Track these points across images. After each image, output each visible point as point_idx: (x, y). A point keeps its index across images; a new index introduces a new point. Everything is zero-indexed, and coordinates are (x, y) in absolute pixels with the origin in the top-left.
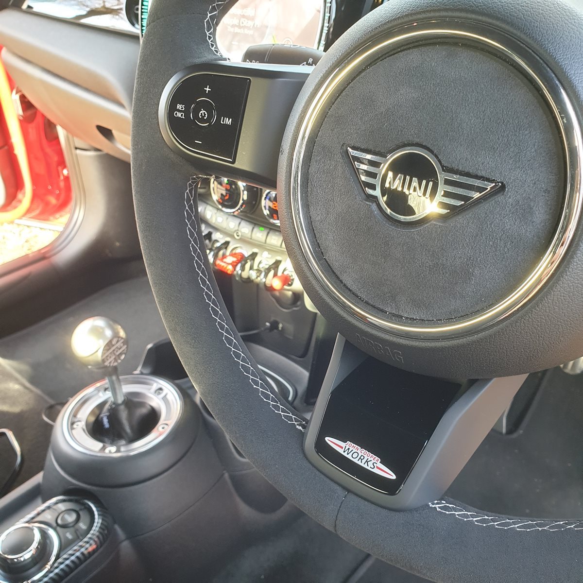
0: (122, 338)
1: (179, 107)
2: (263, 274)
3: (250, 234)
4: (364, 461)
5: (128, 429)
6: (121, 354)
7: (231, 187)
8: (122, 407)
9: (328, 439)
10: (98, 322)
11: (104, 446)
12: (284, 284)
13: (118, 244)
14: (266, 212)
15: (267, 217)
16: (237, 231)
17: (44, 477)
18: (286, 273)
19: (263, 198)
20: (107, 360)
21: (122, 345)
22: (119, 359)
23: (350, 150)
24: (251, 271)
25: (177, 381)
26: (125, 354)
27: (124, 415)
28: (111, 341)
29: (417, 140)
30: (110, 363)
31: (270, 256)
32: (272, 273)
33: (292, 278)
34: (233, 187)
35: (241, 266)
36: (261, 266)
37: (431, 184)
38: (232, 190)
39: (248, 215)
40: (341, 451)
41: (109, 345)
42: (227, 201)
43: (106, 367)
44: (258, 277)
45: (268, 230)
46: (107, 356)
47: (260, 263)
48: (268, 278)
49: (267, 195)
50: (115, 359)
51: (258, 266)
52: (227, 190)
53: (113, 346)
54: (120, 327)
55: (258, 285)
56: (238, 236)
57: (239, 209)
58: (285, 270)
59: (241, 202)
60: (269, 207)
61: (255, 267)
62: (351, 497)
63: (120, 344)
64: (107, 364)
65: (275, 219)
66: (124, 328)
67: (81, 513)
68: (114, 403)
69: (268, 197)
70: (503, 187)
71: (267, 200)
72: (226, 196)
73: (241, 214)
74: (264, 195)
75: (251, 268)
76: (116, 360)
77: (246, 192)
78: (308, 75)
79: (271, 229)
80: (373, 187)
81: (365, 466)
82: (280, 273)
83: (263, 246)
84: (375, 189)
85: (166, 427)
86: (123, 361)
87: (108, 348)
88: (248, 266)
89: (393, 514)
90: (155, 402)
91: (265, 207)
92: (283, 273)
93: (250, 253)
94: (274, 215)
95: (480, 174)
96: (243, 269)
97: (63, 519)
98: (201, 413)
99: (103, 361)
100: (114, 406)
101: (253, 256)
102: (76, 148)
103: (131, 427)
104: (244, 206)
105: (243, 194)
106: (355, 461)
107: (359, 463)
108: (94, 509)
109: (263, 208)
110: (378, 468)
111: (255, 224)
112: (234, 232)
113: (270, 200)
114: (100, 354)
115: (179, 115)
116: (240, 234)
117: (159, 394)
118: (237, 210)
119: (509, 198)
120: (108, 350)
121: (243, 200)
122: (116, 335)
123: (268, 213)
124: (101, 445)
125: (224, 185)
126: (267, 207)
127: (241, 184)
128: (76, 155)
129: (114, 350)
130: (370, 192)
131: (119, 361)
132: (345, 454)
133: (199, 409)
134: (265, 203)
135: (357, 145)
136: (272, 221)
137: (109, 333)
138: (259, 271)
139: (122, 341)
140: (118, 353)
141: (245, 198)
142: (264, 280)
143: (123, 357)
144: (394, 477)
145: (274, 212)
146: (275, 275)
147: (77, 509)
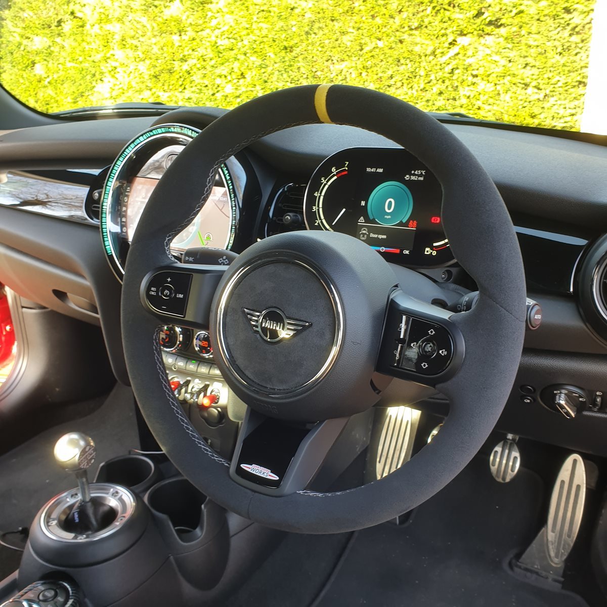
0: (93, 447)
1: (153, 289)
2: (195, 395)
3: (184, 366)
4: (262, 473)
5: (94, 522)
6: (91, 459)
7: (170, 332)
8: (89, 504)
9: (242, 466)
10: (74, 436)
11: (75, 536)
12: (212, 403)
13: (57, 389)
14: (197, 349)
15: (198, 353)
16: (174, 365)
17: (20, 573)
18: (213, 393)
19: (195, 339)
20: (82, 463)
21: (92, 452)
22: (90, 463)
23: (246, 310)
24: (186, 395)
25: (131, 488)
26: (95, 459)
27: (90, 511)
28: (85, 448)
29: (274, 305)
30: (84, 465)
31: (200, 382)
32: (202, 394)
33: (218, 397)
34: (172, 332)
35: (178, 391)
36: (193, 390)
37: (282, 324)
38: (171, 334)
39: (183, 352)
40: (249, 470)
41: (83, 452)
42: (167, 342)
43: (81, 469)
44: (191, 398)
45: (199, 362)
46: (82, 460)
47: (193, 388)
48: (199, 399)
49: (198, 336)
50: (87, 462)
51: (191, 390)
52: (166, 334)
53: (87, 452)
54: (90, 439)
55: (191, 405)
56: (175, 368)
57: (176, 348)
58: (212, 391)
59: (178, 343)
60: (200, 345)
61: (189, 391)
62: (257, 494)
63: (91, 451)
64: (82, 466)
65: (204, 354)
66: (93, 439)
67: (57, 590)
68: (83, 501)
69: (199, 338)
70: (312, 324)
71: (198, 340)
72: (166, 339)
73: (178, 351)
74: (196, 337)
75: (186, 392)
76: (88, 464)
77: (181, 336)
78: (224, 271)
79: (200, 361)
80: (257, 327)
81: (263, 476)
82: (208, 394)
83: (195, 375)
84: (257, 328)
85: (123, 518)
86: (92, 464)
87: (82, 454)
88: (183, 390)
89: (279, 498)
90: (113, 502)
91: (196, 345)
92: (211, 394)
93: (184, 381)
94: (204, 350)
95: (302, 319)
96: (179, 393)
97: (44, 596)
98: (150, 510)
99: (79, 464)
100: (83, 503)
101: (187, 383)
102: (23, 307)
103: (97, 520)
104: (180, 345)
105: (180, 337)
106: (257, 474)
107: (259, 475)
108: (68, 587)
109: (195, 346)
110: (270, 475)
111: (188, 359)
112: (172, 366)
113: (200, 340)
114: (77, 458)
115: (153, 293)
116: (177, 367)
117: (116, 496)
118: (174, 349)
119: (315, 328)
120: (83, 455)
121: (179, 341)
122: (88, 444)
123: (199, 349)
124: (73, 535)
125: (164, 331)
126: (198, 345)
127: (178, 330)
128: (22, 313)
129: (87, 456)
130: (257, 329)
131: (90, 464)
132: (252, 472)
133: (148, 508)
134: (197, 342)
135: (248, 308)
136: (201, 354)
137: (82, 443)
138: (192, 393)
139: (93, 448)
140: (89, 458)
141: (181, 339)
142: (196, 400)
143: (93, 461)
144: (278, 478)
145: (203, 349)
146: (205, 396)
147: (55, 588)
